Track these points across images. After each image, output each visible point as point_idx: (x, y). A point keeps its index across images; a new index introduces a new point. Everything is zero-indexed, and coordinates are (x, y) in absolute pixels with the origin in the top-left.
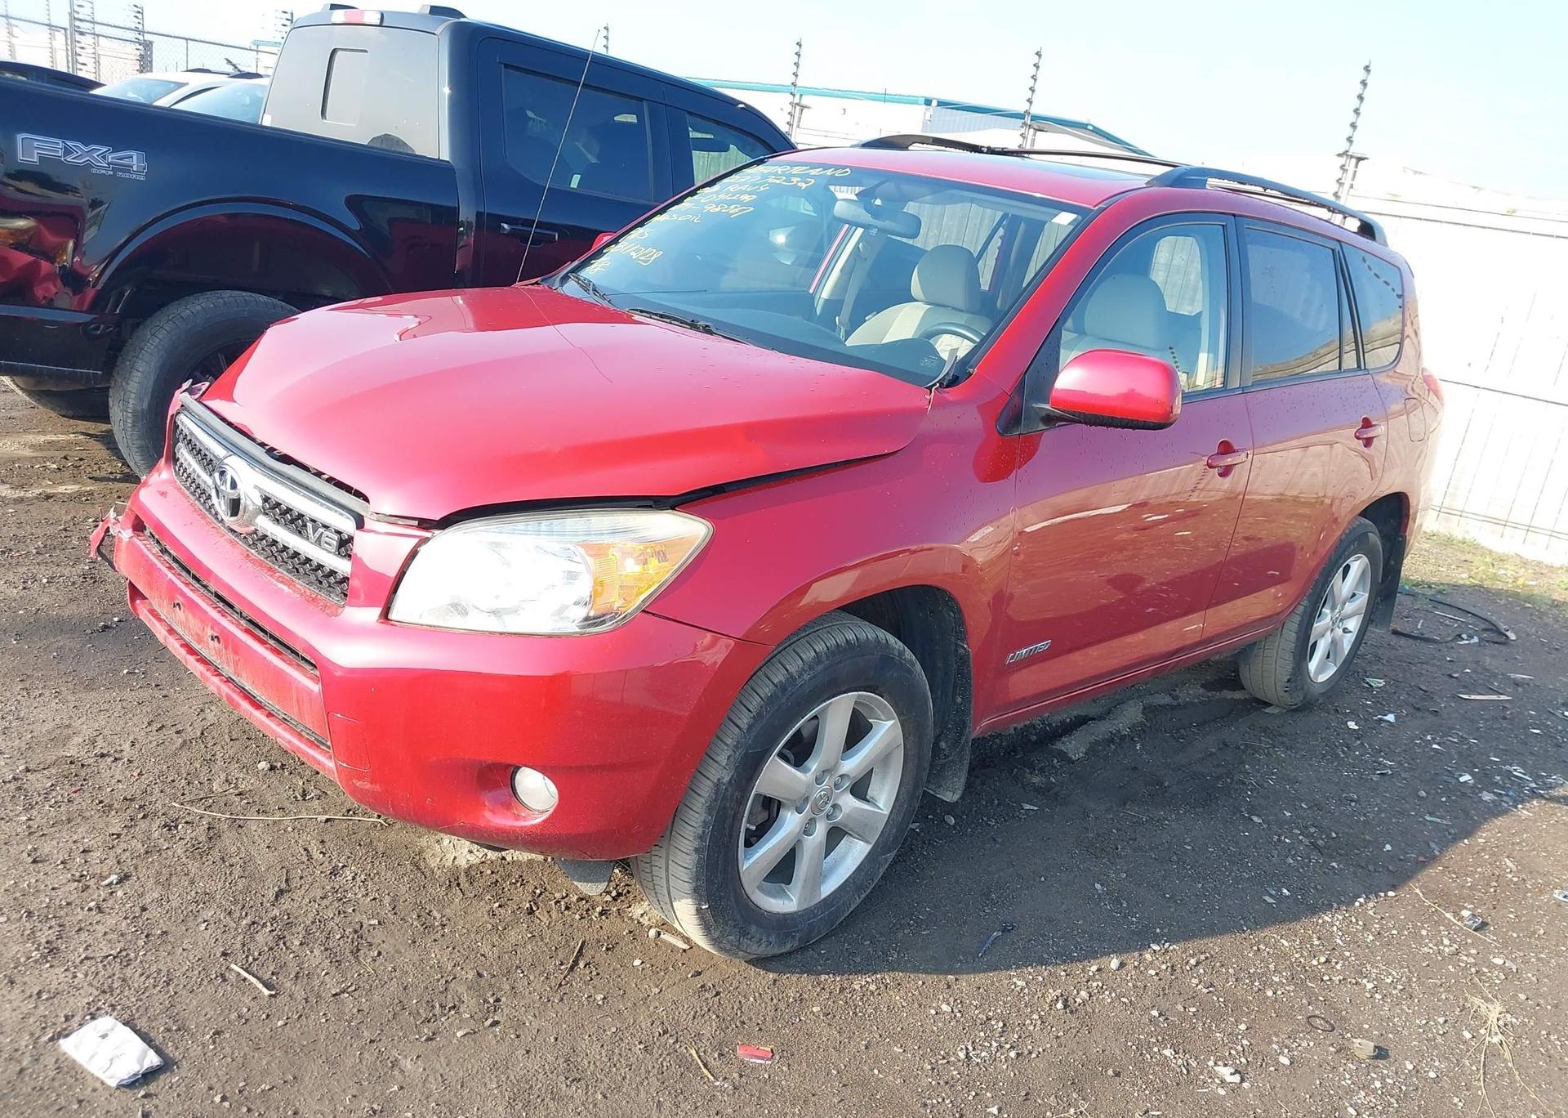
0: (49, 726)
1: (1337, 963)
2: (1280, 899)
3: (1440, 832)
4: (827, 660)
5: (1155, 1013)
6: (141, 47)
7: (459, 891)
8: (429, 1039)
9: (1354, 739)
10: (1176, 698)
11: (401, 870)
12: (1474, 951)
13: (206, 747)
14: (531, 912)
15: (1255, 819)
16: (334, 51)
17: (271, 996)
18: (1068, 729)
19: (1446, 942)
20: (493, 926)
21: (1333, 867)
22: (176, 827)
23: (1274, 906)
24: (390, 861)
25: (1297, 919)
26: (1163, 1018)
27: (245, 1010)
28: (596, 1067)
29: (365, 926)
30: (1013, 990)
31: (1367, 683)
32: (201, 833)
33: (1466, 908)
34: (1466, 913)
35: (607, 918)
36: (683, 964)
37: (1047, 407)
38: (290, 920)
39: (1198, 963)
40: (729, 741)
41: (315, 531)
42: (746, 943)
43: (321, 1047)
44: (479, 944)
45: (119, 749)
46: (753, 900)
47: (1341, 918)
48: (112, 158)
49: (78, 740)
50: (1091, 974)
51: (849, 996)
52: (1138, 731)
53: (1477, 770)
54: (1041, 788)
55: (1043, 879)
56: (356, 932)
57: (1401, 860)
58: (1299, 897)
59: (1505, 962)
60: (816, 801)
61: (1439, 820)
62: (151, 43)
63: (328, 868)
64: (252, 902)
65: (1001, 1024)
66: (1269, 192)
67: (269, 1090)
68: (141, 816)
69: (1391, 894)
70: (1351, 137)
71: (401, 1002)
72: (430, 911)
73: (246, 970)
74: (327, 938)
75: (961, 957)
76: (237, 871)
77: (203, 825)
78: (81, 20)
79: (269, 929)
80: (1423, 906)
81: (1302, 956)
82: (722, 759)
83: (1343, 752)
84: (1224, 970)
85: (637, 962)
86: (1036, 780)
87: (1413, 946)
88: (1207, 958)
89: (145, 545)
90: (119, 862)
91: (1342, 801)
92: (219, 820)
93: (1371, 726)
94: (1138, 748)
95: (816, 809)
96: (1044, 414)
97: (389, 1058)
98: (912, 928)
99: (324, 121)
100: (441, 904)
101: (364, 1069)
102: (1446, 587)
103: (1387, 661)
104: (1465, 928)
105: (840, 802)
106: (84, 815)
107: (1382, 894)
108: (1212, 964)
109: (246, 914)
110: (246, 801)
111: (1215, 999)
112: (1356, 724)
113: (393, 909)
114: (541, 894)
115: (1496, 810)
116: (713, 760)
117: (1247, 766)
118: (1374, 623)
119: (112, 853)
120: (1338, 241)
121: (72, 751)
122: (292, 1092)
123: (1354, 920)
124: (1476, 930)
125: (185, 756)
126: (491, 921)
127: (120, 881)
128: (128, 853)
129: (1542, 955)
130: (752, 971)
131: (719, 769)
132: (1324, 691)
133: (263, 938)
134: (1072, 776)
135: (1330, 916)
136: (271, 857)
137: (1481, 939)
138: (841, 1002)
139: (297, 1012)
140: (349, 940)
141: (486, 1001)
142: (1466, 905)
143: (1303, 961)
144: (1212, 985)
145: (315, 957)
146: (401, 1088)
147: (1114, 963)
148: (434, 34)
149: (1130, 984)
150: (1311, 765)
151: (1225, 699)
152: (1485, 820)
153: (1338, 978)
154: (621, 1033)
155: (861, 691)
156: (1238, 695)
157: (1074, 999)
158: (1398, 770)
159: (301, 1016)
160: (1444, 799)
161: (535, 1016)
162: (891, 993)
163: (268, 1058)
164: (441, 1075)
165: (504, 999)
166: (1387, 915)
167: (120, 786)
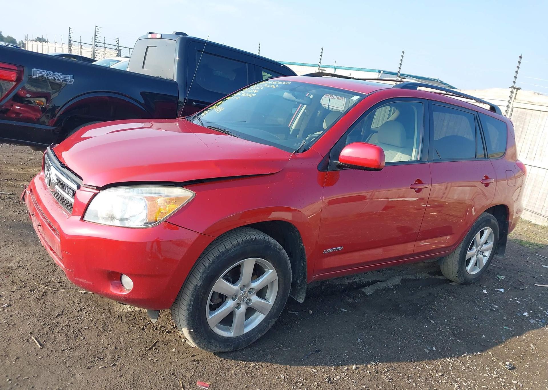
0: (7, 256)
1: (446, 376)
2: (431, 351)
3: (508, 332)
4: (242, 245)
5: (364, 387)
6: (118, 51)
7: (120, 320)
8: (89, 368)
9: (484, 296)
10: (416, 277)
11: (104, 311)
12: (505, 377)
13: (55, 267)
14: (143, 329)
15: (432, 321)
16: (148, 47)
17: (41, 348)
18: (369, 284)
19: (495, 373)
20: (128, 332)
21: (458, 341)
22: (34, 291)
23: (427, 353)
24: (101, 308)
25: (436, 359)
26: (367, 389)
27: (31, 352)
28: (143, 383)
29: (83, 328)
30: (311, 373)
31: (498, 277)
32: (40, 294)
33: (508, 361)
34: (508, 363)
35: (169, 334)
36: (190, 352)
37: (338, 162)
38: (58, 324)
39: (388, 371)
40: (201, 271)
41: (67, 190)
42: (210, 346)
43: (50, 367)
44: (120, 338)
45: (26, 265)
46: (213, 330)
47: (454, 360)
48: (62, 77)
49: (14, 261)
50: (344, 370)
51: (247, 369)
52: (397, 287)
53: (531, 312)
54: (350, 304)
55: (338, 335)
56: (79, 330)
57: (487, 341)
58: (439, 351)
59: (518, 383)
60: (240, 297)
61: (509, 328)
62: (121, 50)
63: (79, 308)
64: (48, 317)
65: (301, 384)
66: (448, 93)
67: (27, 379)
68: (24, 286)
69: (479, 353)
70: (515, 81)
71: (84, 355)
72: (108, 326)
73: (36, 339)
74: (68, 331)
75: (296, 360)
76: (47, 307)
77: (43, 291)
78: (97, 42)
79: (50, 326)
80: (491, 359)
81: (433, 372)
82: (198, 277)
83: (478, 301)
84: (398, 374)
85: (174, 350)
86: (349, 301)
87: (481, 373)
88: (392, 369)
89: (32, 196)
90: (10, 300)
91: (471, 318)
92: (49, 290)
93: (493, 291)
94: (394, 293)
95: (241, 300)
96: (337, 164)
97: (72, 373)
98: (281, 348)
99: (143, 69)
100: (112, 323)
101: (62, 375)
102: (543, 246)
103: (509, 270)
104: (505, 368)
105: (251, 298)
106: (6, 285)
107: (475, 353)
108: (394, 371)
109: (44, 321)
110: (60, 285)
111: (391, 384)
112: (486, 291)
113: (95, 324)
114: (149, 324)
115: (535, 327)
116: (195, 277)
117: (435, 303)
118: (498, 254)
119: (9, 297)
120: (477, 111)
121: (11, 265)
122: (35, 380)
123: (459, 361)
124: (510, 369)
125: (47, 268)
126: (128, 331)
127: (8, 306)
128: (14, 298)
129: (536, 382)
130: (214, 357)
131: (197, 281)
132: (474, 278)
133: (47, 329)
134: (365, 301)
135: (450, 359)
136: (61, 303)
137: (511, 373)
138: (243, 371)
139: (47, 354)
140: (75, 333)
141: (115, 357)
142: (509, 360)
143: (432, 374)
144: (391, 379)
145: (61, 337)
146: (72, 383)
147: (354, 367)
148: (175, 40)
149: (358, 375)
150: (462, 304)
151: (436, 278)
152: (529, 330)
153: (445, 382)
154: (158, 373)
155: (257, 257)
156: (441, 277)
157: (333, 378)
158: (498, 309)
159: (48, 356)
160: (514, 321)
161: (130, 364)
162: (263, 369)
163: (32, 368)
164: (88, 381)
165: (121, 357)
166: (474, 361)
167: (21, 277)
